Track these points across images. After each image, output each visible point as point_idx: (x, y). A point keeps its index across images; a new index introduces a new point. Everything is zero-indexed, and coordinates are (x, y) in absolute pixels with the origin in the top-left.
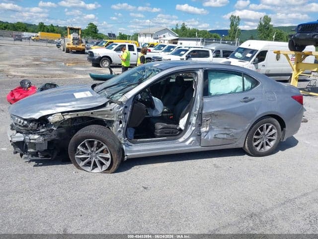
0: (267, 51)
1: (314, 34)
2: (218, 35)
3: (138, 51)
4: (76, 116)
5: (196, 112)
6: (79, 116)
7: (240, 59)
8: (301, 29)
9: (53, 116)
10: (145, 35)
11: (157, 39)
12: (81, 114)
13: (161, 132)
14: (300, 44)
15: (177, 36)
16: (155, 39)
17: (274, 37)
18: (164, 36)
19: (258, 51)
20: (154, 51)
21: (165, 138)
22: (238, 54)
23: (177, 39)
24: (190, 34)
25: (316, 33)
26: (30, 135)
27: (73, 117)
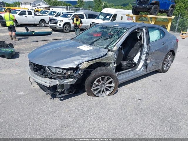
0: (117, 15)
1: (146, 5)
2: (70, 4)
3: (35, 15)
4: (94, 62)
5: (145, 53)
6: (96, 62)
7: (103, 19)
8: (139, 2)
9: (82, 64)
10: (26, 4)
11: (35, 6)
12: (97, 61)
13: (126, 67)
14: (138, 10)
15: (47, 5)
16: (34, 6)
17: (103, 6)
18: (39, 5)
19: (112, 14)
20: (41, 15)
21: (130, 69)
22: (101, 17)
23: (50, 7)
24: (53, 3)
25: (148, 5)
26: (66, 80)
27: (93, 63)
